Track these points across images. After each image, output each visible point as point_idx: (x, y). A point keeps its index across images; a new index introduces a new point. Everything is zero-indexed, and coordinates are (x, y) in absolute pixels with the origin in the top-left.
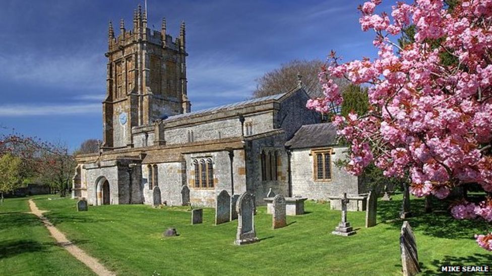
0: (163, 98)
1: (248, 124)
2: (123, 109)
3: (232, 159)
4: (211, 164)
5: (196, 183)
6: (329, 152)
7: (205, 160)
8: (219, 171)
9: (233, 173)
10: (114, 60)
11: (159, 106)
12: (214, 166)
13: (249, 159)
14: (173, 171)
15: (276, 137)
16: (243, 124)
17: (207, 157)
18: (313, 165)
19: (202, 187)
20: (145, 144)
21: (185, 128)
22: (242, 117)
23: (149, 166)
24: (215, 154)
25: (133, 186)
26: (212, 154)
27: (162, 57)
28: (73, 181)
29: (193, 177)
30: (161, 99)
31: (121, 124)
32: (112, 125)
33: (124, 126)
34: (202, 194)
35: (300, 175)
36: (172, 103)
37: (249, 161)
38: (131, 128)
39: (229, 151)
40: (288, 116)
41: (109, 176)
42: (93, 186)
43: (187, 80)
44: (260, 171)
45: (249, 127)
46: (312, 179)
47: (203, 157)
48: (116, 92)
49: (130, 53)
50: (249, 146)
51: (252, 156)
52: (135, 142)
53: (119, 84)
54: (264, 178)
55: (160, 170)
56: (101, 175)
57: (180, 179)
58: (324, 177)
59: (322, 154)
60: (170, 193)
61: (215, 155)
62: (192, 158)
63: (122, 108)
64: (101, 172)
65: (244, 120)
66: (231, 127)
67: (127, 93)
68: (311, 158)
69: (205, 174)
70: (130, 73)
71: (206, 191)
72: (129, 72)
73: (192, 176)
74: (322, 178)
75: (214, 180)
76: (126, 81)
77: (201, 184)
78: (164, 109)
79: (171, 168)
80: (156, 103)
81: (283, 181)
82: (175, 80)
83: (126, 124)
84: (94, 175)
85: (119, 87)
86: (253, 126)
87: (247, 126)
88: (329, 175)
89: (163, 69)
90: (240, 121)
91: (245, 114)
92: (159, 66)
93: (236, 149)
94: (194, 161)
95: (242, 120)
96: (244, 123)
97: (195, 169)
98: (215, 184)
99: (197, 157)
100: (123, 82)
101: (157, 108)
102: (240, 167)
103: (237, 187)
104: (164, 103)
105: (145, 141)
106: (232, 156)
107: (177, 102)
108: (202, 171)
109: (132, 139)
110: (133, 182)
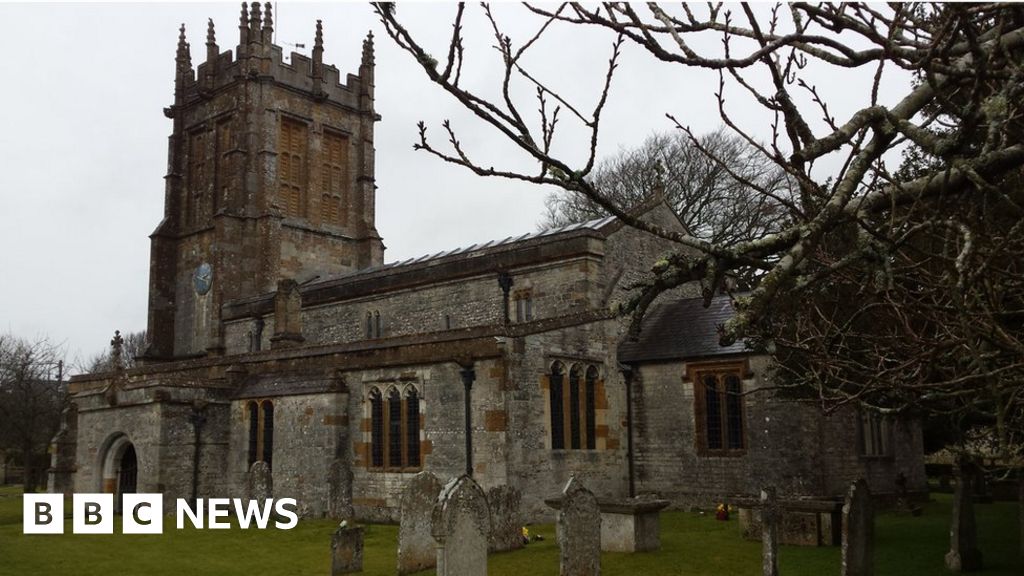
0: (312, 228)
1: (522, 294)
2: (205, 254)
3: (469, 387)
4: (413, 400)
5: (374, 455)
6: (738, 371)
7: (400, 388)
8: (435, 419)
9: (473, 425)
10: (187, 126)
11: (297, 247)
12: (423, 406)
13: (517, 388)
14: (312, 420)
15: (592, 330)
16: (506, 296)
17: (404, 380)
18: (692, 408)
19: (392, 465)
20: (254, 347)
21: (358, 305)
22: (507, 274)
23: (253, 407)
24: (425, 373)
25: (205, 461)
26: (419, 372)
27: (311, 120)
28: (54, 446)
29: (367, 437)
30: (306, 231)
31: (196, 294)
32: (172, 297)
33: (203, 301)
34: (388, 483)
35: (659, 435)
36: (336, 240)
37: (516, 393)
38: (221, 305)
39: (461, 364)
40: (626, 273)
41: (136, 434)
42: (95, 460)
43: (376, 183)
44: (546, 421)
45: (524, 304)
46: (691, 449)
47: (393, 380)
48: (188, 208)
49: (227, 109)
50: (515, 351)
51: (524, 377)
52: (229, 341)
53: (196, 189)
54: (558, 442)
55: (278, 417)
56: (116, 429)
57: (329, 442)
58: (725, 442)
59: (719, 376)
60: (301, 482)
61: (427, 376)
62: (366, 383)
63: (202, 251)
64: (116, 421)
65: (510, 283)
66: (476, 304)
67: (215, 210)
68: (689, 389)
69: (397, 427)
70: (227, 159)
71: (399, 475)
72: (226, 155)
73: (365, 434)
74: (720, 446)
75: (422, 444)
76: (216, 180)
77: (387, 458)
78: (313, 256)
79: (309, 411)
80: (291, 241)
81: (611, 451)
82: (345, 183)
83: (209, 294)
84: (97, 430)
85: (197, 196)
86: (534, 300)
87: (517, 299)
88: (737, 439)
89: (314, 150)
90: (501, 285)
91: (514, 267)
92: (304, 143)
93: (482, 359)
94: (371, 392)
95: (506, 283)
96: (511, 293)
97: (373, 416)
98: (425, 457)
99: (381, 381)
100: (207, 184)
101: (294, 252)
102: (489, 408)
103: (482, 467)
104: (312, 241)
105: (254, 339)
106: (469, 377)
107: (346, 239)
108: (392, 419)
109: (222, 334)
110: (204, 450)
